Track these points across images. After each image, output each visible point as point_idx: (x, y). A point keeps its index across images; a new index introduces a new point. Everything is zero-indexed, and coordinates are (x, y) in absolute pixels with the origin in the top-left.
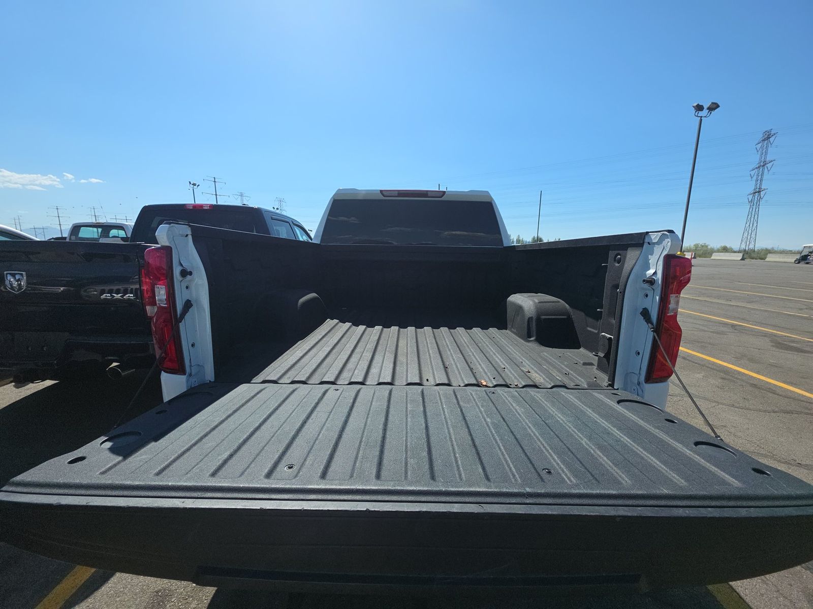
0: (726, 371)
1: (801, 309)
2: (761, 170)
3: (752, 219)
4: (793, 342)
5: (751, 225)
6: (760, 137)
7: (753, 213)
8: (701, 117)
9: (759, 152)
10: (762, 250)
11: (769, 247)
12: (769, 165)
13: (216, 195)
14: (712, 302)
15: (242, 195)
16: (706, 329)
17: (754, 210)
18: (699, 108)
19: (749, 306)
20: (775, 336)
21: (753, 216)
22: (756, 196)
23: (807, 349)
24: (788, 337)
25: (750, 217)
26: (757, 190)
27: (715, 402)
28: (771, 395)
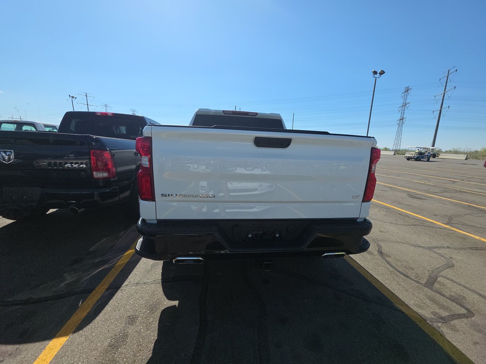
0: (388, 208)
1: (421, 180)
2: (404, 107)
3: (399, 134)
4: (417, 195)
5: (398, 137)
6: (404, 90)
7: (400, 130)
8: (376, 78)
9: (403, 98)
10: (403, 150)
11: (407, 149)
12: (407, 105)
13: (88, 105)
14: (380, 176)
15: (106, 106)
16: (378, 189)
17: (400, 129)
18: (375, 73)
19: (397, 178)
20: (409, 192)
21: (399, 132)
22: (401, 122)
23: (422, 198)
24: (415, 192)
25: (398, 132)
26: (402, 118)
27: (383, 222)
28: (407, 218)
